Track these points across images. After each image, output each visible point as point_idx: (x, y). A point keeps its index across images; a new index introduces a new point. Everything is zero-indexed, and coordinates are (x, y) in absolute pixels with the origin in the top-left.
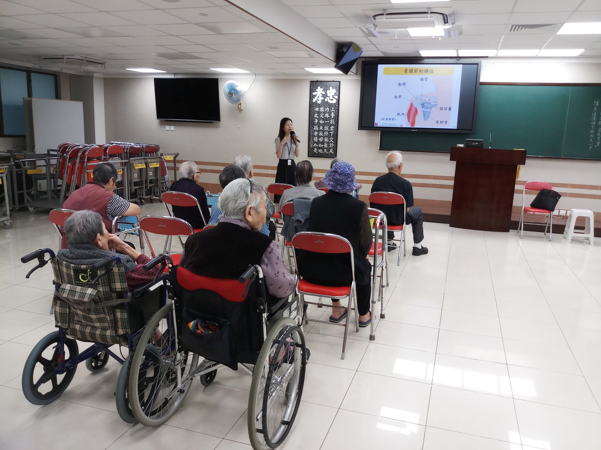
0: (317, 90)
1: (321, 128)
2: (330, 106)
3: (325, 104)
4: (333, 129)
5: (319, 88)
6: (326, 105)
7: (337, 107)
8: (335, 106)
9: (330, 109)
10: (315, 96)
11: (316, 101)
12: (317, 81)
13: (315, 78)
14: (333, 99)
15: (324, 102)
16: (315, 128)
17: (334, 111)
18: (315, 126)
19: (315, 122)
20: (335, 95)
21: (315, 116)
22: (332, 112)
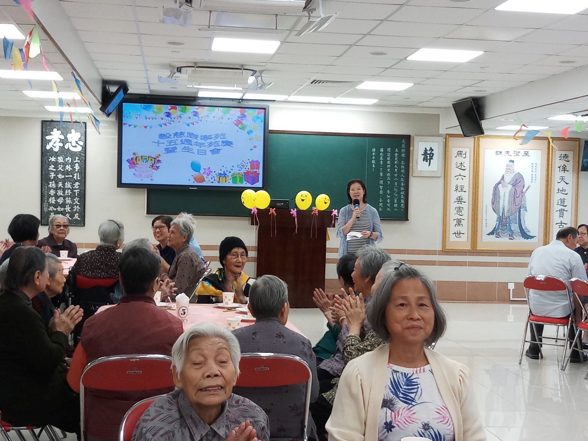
0: (51, 133)
1: (60, 184)
2: (73, 155)
3: (64, 152)
4: (78, 187)
5: (55, 130)
6: (67, 153)
7: (82, 156)
8: (81, 155)
9: (73, 159)
10: (50, 141)
11: (51, 148)
12: (52, 121)
13: (48, 118)
14: (77, 145)
15: (64, 149)
16: (51, 185)
17: (79, 161)
18: (51, 183)
19: (50, 176)
20: (79, 141)
21: (49, 169)
22: (76, 163)
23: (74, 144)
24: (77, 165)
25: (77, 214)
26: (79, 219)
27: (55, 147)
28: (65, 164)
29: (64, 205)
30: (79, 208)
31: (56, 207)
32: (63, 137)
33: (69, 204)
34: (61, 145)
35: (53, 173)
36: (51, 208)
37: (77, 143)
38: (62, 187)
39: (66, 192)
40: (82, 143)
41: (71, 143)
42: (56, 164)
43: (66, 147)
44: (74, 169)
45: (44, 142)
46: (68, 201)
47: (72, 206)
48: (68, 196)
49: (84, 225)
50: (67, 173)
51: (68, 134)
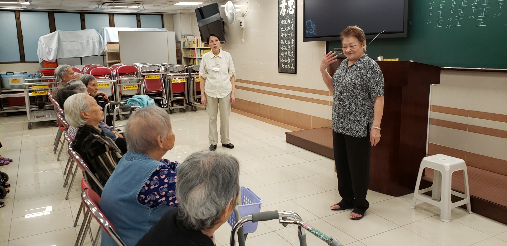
0: (282, 2)
1: (286, 42)
2: (291, 17)
4: (293, 43)
6: (288, 17)
8: (294, 17)
9: (291, 20)
15: (287, 14)
16: (282, 42)
17: (293, 22)
18: (282, 41)
19: (282, 36)
20: (293, 5)
21: (281, 30)
22: (292, 23)
23: (291, 8)
24: (292, 24)
25: (293, 65)
26: (294, 68)
27: (283, 13)
28: (287, 25)
29: (287, 58)
30: (294, 60)
31: (284, 60)
32: (286, 4)
33: (289, 57)
34: (285, 10)
35: (282, 33)
36: (283, 60)
37: (292, 6)
38: (286, 44)
39: (288, 47)
40: (294, 7)
41: (290, 7)
42: (284, 26)
43: (288, 12)
44: (291, 29)
45: (279, 9)
46: (289, 55)
47: (291, 57)
48: (288, 51)
49: (296, 73)
50: (288, 32)
51: (289, 1)
